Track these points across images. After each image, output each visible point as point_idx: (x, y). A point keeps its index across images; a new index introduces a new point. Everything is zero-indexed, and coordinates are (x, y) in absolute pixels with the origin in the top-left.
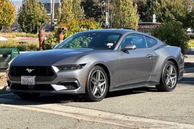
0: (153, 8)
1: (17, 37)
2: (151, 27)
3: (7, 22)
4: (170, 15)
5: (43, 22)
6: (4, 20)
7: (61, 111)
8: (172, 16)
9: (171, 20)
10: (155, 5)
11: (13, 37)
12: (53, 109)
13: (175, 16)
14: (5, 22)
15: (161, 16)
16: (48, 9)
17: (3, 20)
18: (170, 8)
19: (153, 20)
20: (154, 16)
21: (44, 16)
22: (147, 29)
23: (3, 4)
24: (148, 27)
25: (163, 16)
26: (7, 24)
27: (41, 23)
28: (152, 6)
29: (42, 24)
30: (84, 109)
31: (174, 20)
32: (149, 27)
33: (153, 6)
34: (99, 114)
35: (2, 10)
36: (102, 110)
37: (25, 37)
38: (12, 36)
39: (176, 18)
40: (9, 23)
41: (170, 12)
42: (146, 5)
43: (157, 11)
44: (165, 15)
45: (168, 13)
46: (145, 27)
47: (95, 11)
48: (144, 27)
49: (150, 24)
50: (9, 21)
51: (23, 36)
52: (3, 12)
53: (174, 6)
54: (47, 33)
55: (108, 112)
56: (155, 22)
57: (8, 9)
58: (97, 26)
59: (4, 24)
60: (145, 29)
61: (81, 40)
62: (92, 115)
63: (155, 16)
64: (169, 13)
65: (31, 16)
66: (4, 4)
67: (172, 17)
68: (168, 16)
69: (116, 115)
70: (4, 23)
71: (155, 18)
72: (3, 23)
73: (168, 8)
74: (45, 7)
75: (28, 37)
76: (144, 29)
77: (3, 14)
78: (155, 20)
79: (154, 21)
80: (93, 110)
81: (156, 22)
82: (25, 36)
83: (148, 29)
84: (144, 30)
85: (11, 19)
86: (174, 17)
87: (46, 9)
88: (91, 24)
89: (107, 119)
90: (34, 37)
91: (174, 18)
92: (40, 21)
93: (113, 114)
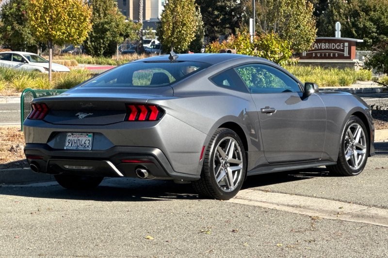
0: (334, 10)
1: (80, 65)
2: (333, 45)
3: (76, 37)
4: (368, 24)
5: (127, 36)
6: (70, 34)
7: (265, 201)
8: (371, 25)
9: (370, 33)
10: (337, 4)
11: (73, 64)
12: (249, 198)
13: (378, 25)
14: (72, 36)
15: (349, 25)
16: (125, 11)
17: (68, 32)
18: (367, 10)
19: (336, 32)
20: (338, 26)
21: (129, 25)
22: (325, 49)
23: (68, 3)
24: (327, 46)
25: (354, 25)
26: (76, 40)
27: (123, 38)
28: (332, 7)
29: (125, 39)
30: (307, 198)
31: (376, 33)
32: (329, 47)
33: (334, 6)
34: (340, 207)
35: (66, 15)
36: (341, 199)
37: (94, 64)
38: (70, 63)
39: (378, 29)
40: (78, 39)
41: (367, 18)
42: (317, 3)
43: (340, 16)
44: (359, 24)
45: (363, 21)
46: (321, 46)
47: (221, 16)
48: (319, 46)
49: (329, 41)
50: (80, 35)
51: (89, 63)
52: (68, 17)
53: (374, 7)
54: (130, 57)
55: (353, 203)
56: (340, 37)
57: (77, 13)
58: (282, 47)
59: (70, 41)
60: (321, 49)
61: (254, 72)
62: (327, 209)
63: (340, 25)
64: (365, 19)
65: (105, 25)
66: (70, 3)
67: (371, 28)
68: (364, 25)
69: (372, 208)
70: (70, 38)
71: (340, 29)
72: (68, 38)
73: (364, 12)
74: (119, 7)
75: (100, 64)
76: (318, 50)
77: (69, 21)
78: (340, 33)
79: (338, 35)
80: (324, 200)
81: (342, 36)
82: (95, 62)
83: (327, 49)
84: (319, 53)
85: (82, 30)
86: (376, 27)
87: (121, 12)
88: (272, 42)
89: (358, 216)
90: (111, 64)
91: (374, 30)
92: (121, 35)
93: (366, 208)
